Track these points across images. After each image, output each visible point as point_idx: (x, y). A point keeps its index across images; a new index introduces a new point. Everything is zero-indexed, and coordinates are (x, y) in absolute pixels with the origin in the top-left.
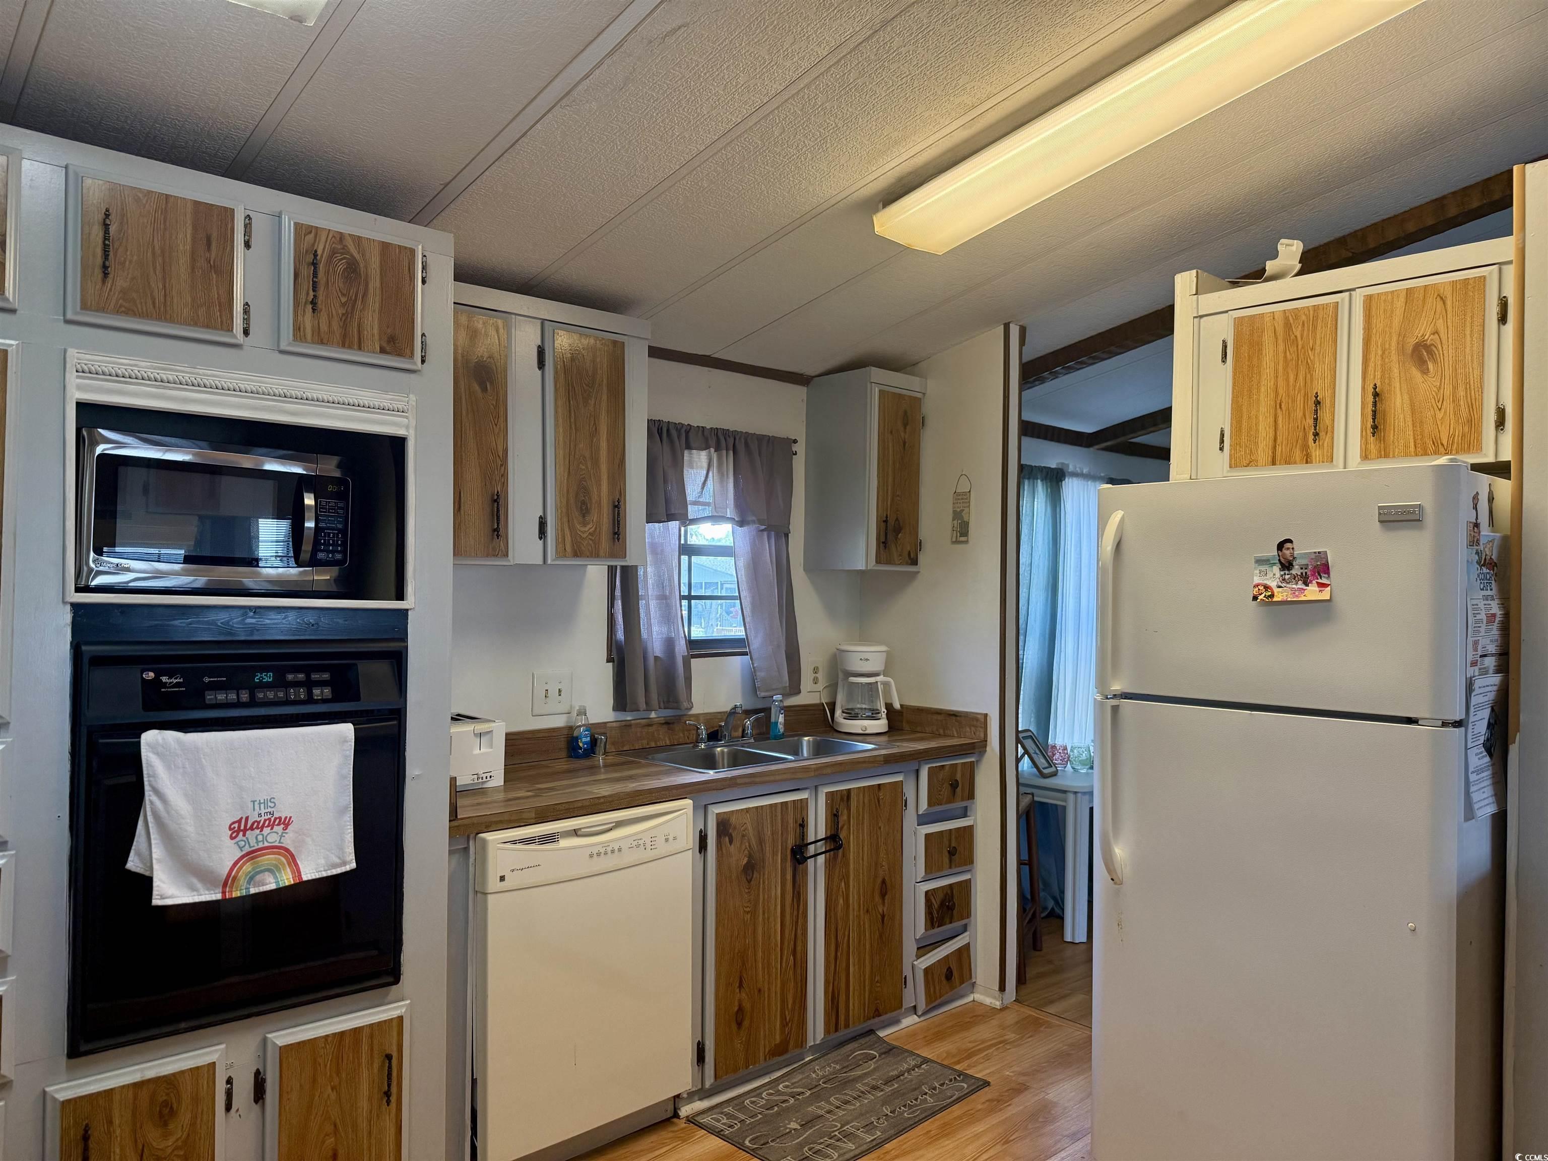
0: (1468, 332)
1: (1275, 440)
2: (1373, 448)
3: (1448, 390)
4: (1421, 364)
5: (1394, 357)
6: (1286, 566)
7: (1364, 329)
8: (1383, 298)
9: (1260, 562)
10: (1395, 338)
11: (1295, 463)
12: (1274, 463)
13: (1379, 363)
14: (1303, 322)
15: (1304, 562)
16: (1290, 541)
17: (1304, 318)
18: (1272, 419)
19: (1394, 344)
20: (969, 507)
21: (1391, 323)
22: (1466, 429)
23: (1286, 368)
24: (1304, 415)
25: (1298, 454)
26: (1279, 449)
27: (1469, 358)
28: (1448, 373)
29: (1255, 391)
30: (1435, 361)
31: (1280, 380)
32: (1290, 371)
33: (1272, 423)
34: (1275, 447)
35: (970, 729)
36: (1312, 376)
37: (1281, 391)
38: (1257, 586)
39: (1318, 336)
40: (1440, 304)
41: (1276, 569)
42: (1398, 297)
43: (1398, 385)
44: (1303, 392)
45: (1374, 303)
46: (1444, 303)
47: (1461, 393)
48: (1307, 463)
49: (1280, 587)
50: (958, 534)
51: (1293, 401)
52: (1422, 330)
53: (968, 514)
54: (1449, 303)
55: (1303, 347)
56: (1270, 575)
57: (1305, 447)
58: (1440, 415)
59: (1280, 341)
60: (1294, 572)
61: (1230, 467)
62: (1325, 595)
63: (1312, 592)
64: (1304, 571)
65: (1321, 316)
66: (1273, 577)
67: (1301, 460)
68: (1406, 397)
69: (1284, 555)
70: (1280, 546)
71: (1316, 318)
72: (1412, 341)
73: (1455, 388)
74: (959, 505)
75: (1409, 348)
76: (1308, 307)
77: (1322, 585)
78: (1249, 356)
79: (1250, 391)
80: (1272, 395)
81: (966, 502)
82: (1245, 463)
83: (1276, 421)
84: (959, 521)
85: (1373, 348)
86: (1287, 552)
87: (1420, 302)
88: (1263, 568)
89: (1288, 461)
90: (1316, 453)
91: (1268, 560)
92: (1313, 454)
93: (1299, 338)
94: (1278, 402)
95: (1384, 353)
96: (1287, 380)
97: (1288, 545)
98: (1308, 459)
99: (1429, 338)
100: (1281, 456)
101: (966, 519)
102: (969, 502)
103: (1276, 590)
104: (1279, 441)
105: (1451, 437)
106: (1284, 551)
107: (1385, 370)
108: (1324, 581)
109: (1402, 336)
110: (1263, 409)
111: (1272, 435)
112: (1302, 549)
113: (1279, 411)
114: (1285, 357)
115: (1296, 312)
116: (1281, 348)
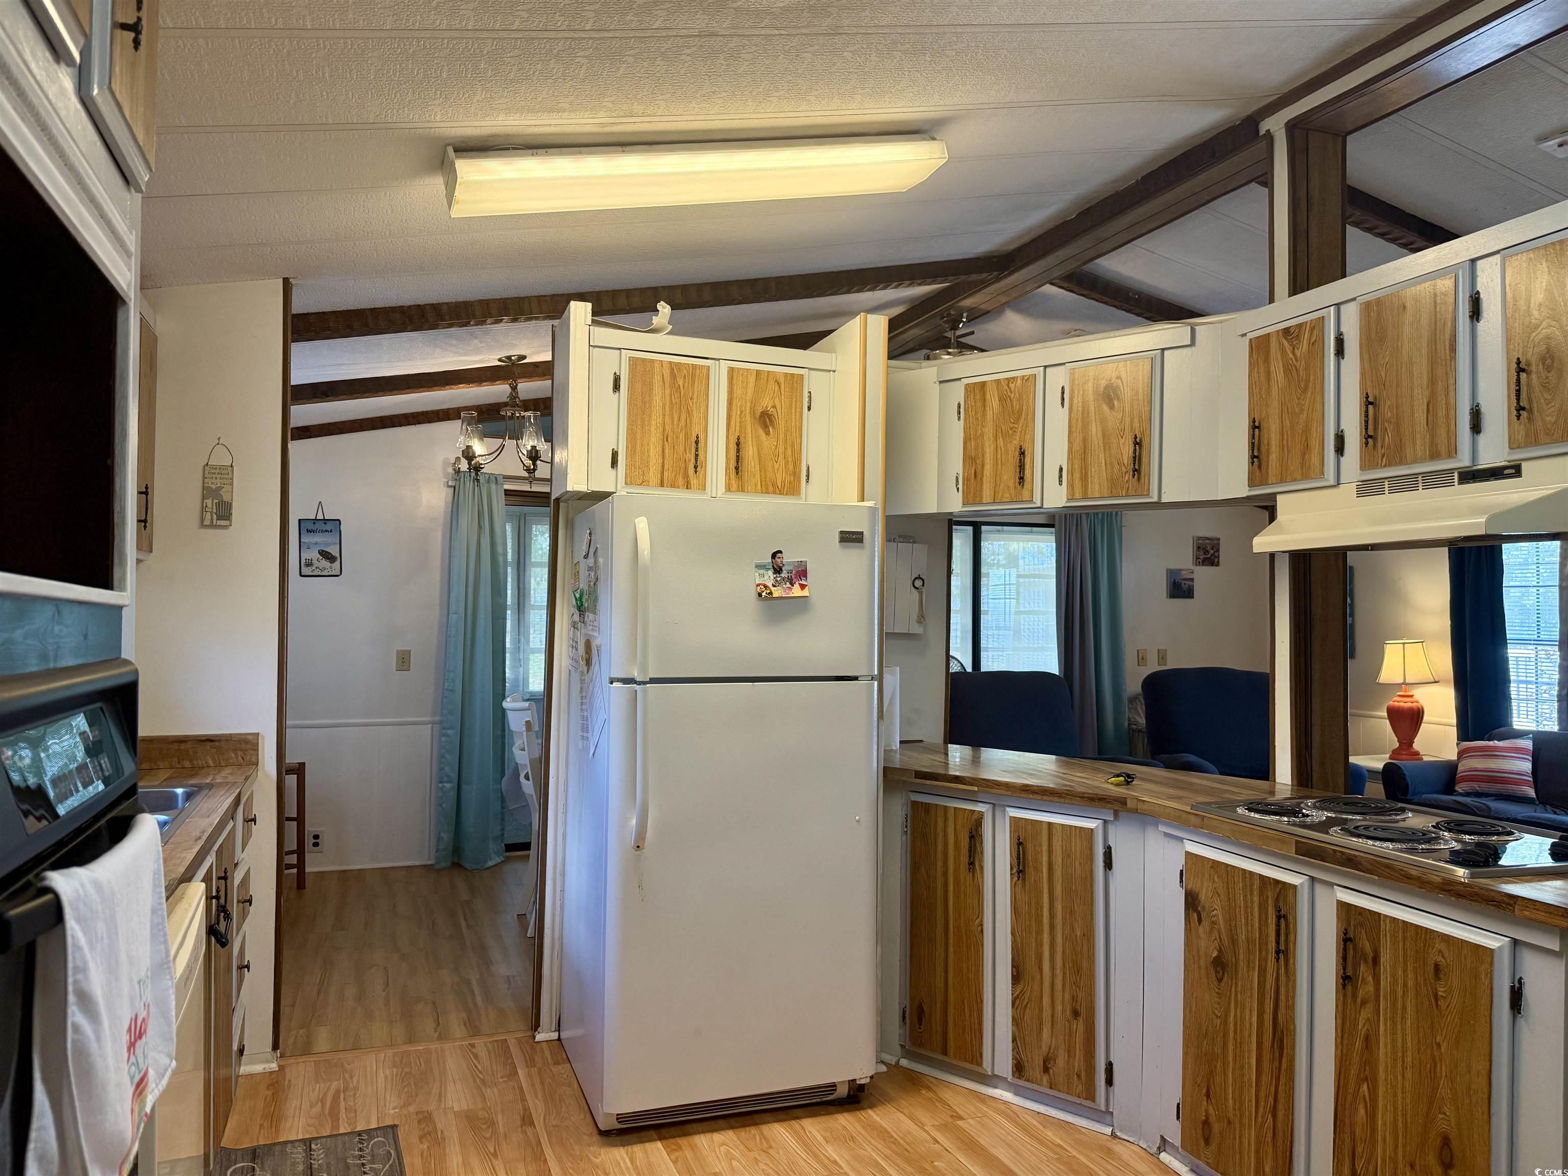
0: (793, 411)
1: (663, 466)
2: (734, 482)
3: (781, 450)
4: (765, 427)
5: (748, 418)
6: (778, 570)
7: (728, 392)
8: (741, 372)
9: (759, 567)
10: (749, 404)
11: (679, 487)
12: (662, 485)
13: (738, 420)
14: (685, 376)
15: (790, 568)
16: (780, 552)
17: (685, 372)
18: (661, 449)
19: (748, 408)
20: (232, 484)
21: (746, 392)
22: (792, 478)
23: (671, 409)
24: (685, 450)
25: (680, 481)
26: (666, 474)
27: (794, 429)
28: (782, 436)
29: (646, 423)
30: (773, 427)
31: (667, 418)
32: (674, 412)
33: (660, 452)
34: (662, 473)
35: (236, 754)
36: (691, 420)
37: (667, 428)
38: (758, 585)
39: (696, 390)
40: (777, 387)
41: (770, 573)
42: (751, 374)
43: (750, 439)
44: (684, 432)
45: (735, 374)
46: (779, 386)
47: (789, 453)
48: (687, 488)
49: (774, 586)
50: (215, 517)
51: (677, 437)
52: (766, 403)
53: (230, 493)
54: (782, 387)
55: (684, 395)
56: (766, 577)
57: (686, 476)
58: (776, 466)
59: (667, 386)
60: (783, 575)
61: (626, 483)
62: (806, 593)
63: (796, 591)
64: (790, 575)
65: (697, 374)
66: (769, 578)
67: (683, 485)
68: (755, 449)
69: (776, 562)
70: (774, 556)
71: (694, 375)
72: (759, 410)
73: (786, 449)
74: (214, 480)
75: (758, 414)
76: (688, 364)
77: (803, 587)
78: (642, 392)
79: (643, 420)
80: (661, 429)
81: (226, 479)
82: (639, 482)
83: (663, 452)
84: (215, 501)
85: (734, 408)
86: (779, 560)
87: (765, 382)
88: (761, 571)
89: (673, 486)
90: (694, 481)
91: (765, 566)
92: (692, 482)
93: (682, 388)
94: (665, 436)
95: (741, 413)
96: (673, 418)
97: (779, 555)
98: (688, 486)
99: (771, 411)
100: (668, 480)
101: (226, 498)
102: (232, 479)
103: (773, 589)
104: (666, 467)
105: (783, 482)
106: (777, 559)
107: (742, 427)
108: (803, 582)
109: (754, 404)
110: (653, 439)
111: (660, 460)
112: (789, 559)
113: (666, 442)
114: (671, 400)
115: (679, 365)
116: (668, 391)
